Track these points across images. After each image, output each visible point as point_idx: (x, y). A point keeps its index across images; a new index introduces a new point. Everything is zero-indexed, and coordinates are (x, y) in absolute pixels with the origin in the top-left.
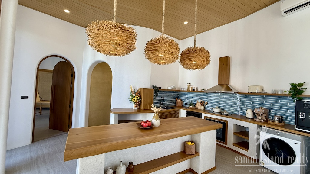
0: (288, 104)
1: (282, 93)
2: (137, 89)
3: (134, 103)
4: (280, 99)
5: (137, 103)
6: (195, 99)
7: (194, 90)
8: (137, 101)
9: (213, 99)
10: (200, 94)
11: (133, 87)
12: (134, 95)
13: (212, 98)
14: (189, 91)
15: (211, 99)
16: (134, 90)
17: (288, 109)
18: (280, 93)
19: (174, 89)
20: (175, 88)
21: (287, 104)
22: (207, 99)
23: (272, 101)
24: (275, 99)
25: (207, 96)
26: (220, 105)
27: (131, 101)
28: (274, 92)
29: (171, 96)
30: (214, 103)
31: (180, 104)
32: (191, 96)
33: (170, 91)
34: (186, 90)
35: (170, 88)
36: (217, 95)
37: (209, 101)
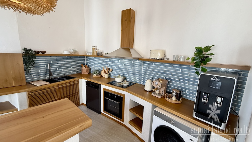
0: (189, 75)
1: (185, 60)
4: (181, 68)
6: (101, 66)
7: (99, 55)
9: (117, 66)
10: (106, 60)
13: (116, 64)
14: (94, 56)
15: (115, 66)
17: (188, 80)
18: (182, 61)
21: (187, 74)
22: (112, 65)
23: (172, 69)
24: (176, 67)
25: (112, 62)
26: (124, 72)
28: (175, 59)
30: (118, 70)
31: (86, 71)
32: (97, 62)
34: (92, 54)
36: (121, 61)
37: (114, 68)
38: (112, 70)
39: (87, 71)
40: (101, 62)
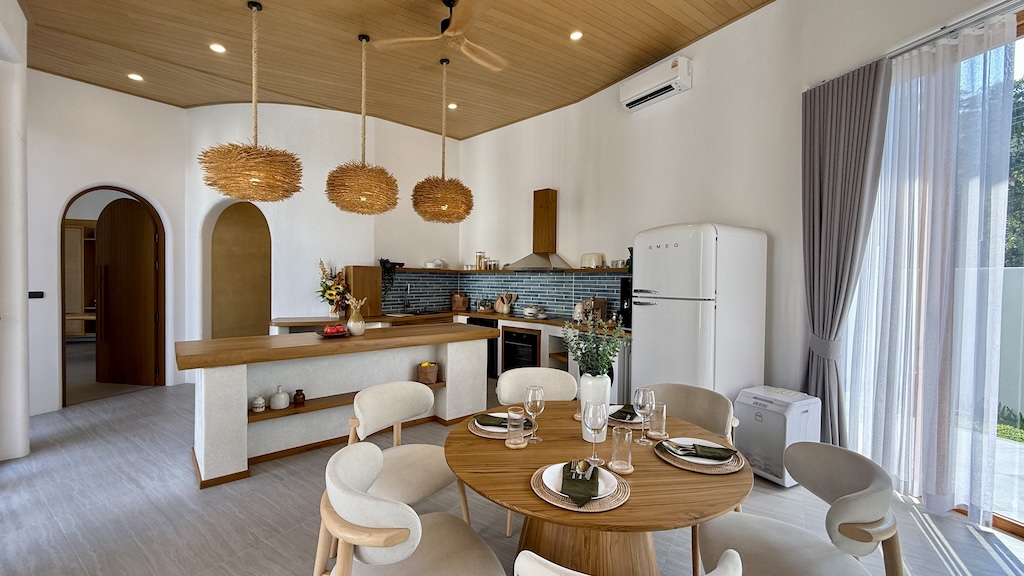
2: (339, 268)
3: (331, 302)
5: (338, 302)
6: (494, 291)
7: (491, 270)
8: (338, 297)
10: (504, 278)
11: (328, 264)
12: (330, 283)
13: (525, 285)
14: (479, 272)
15: (523, 288)
16: (328, 271)
19: (442, 268)
20: (445, 265)
22: (516, 288)
27: (323, 296)
29: (436, 286)
31: (461, 304)
32: (485, 284)
33: (432, 272)
34: (474, 269)
35: (430, 266)
36: (534, 278)
37: (522, 292)
38: (518, 298)
39: (464, 303)
40: (495, 284)
